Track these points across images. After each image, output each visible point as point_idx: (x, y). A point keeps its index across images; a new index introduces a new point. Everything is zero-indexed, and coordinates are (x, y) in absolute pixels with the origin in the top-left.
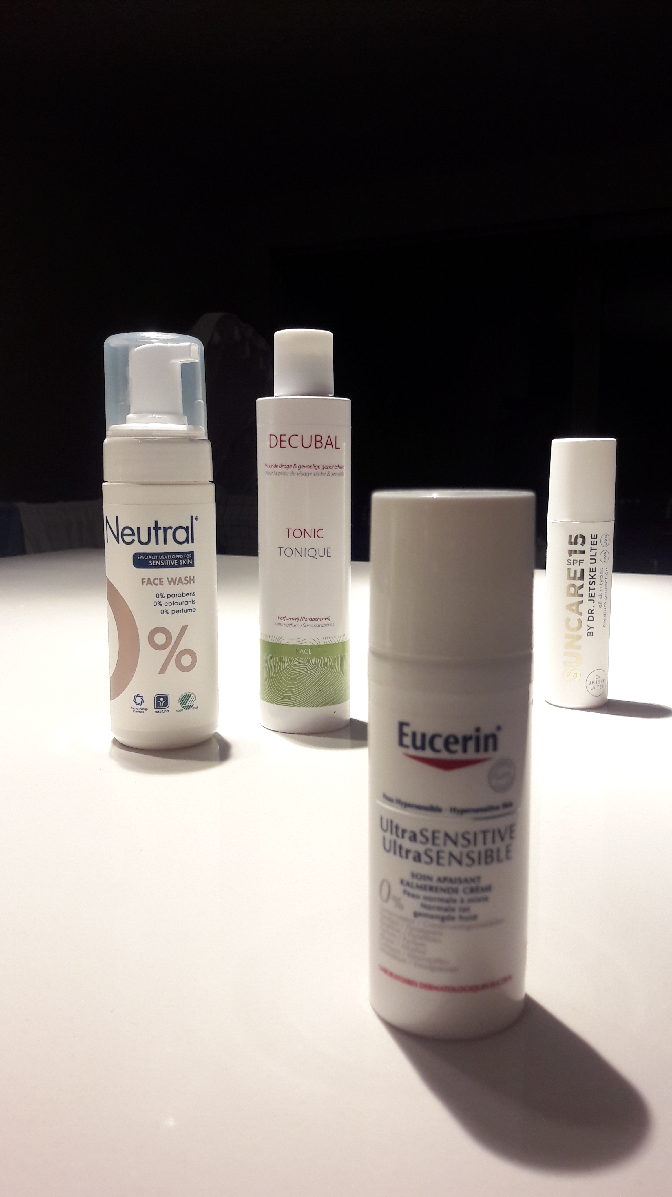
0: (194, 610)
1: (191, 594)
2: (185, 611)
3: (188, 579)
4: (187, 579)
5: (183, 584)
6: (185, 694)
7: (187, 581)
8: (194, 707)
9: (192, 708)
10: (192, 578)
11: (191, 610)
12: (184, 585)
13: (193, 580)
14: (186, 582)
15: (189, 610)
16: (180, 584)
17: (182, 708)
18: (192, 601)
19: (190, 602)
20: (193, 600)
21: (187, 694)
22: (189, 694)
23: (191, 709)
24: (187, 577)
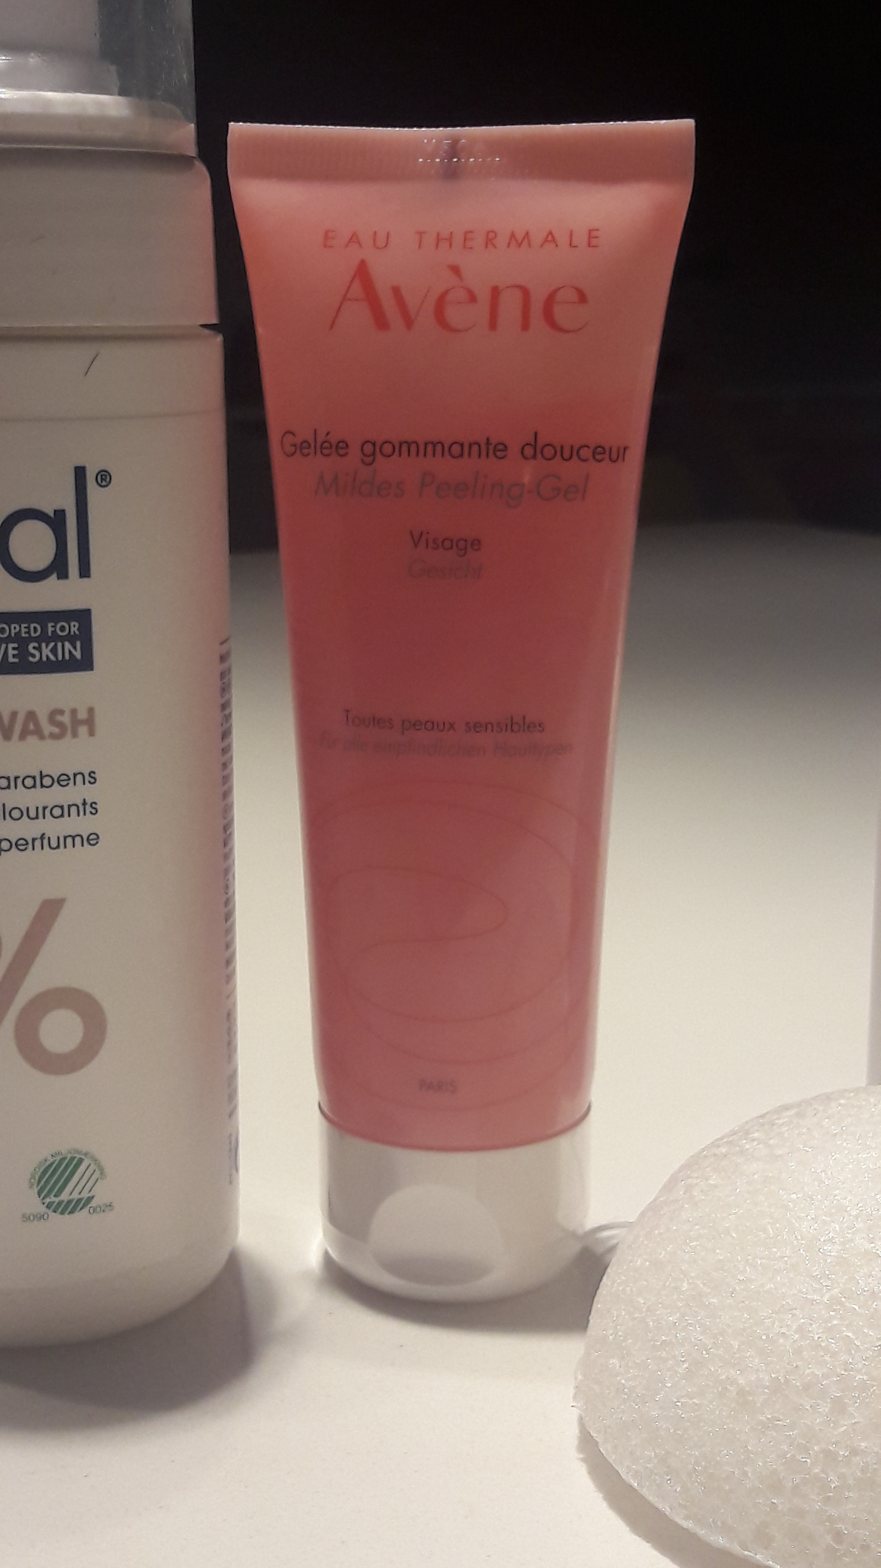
0: (92, 839)
1: (79, 777)
2: (54, 844)
3: (66, 719)
4: (59, 718)
5: (42, 737)
6: (58, 1158)
7: (60, 725)
8: (93, 1204)
9: (86, 1210)
10: (82, 715)
11: (78, 839)
12: (49, 742)
13: (90, 722)
14: (56, 730)
15: (69, 840)
16: (32, 740)
17: (43, 1209)
18: (84, 804)
19: (74, 810)
20: (89, 802)
21: (63, 1159)
22: (73, 1158)
23: (81, 1215)
24: (62, 712)
